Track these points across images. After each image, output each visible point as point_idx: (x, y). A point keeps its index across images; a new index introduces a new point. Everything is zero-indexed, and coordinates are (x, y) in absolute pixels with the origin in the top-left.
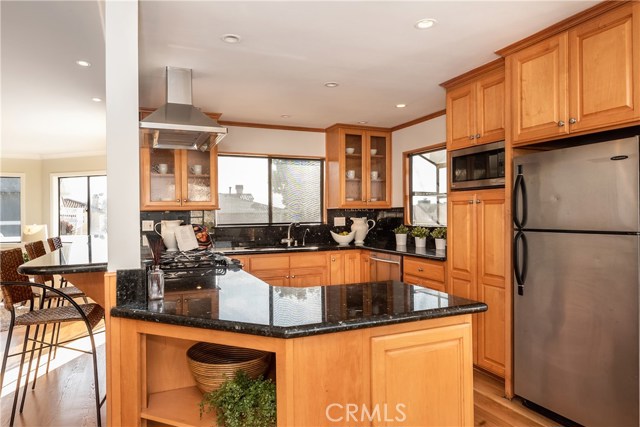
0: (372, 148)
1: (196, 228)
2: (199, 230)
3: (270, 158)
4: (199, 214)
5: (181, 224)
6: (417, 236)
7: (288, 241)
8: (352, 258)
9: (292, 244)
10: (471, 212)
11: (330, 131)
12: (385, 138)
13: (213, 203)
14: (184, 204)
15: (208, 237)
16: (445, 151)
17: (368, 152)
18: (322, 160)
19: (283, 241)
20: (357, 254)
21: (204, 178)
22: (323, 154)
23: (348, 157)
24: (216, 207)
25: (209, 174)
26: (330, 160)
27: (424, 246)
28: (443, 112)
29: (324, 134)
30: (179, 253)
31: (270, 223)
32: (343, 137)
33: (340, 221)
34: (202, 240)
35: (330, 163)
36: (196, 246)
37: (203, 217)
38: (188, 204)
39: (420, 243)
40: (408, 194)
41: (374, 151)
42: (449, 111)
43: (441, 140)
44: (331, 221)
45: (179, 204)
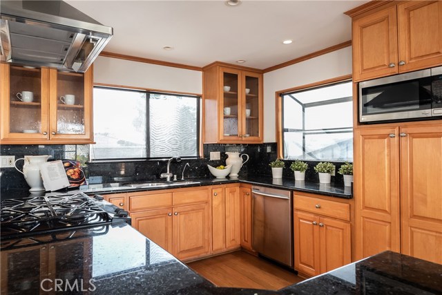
0: (247, 88)
1: (67, 164)
2: (71, 166)
3: (148, 93)
4: (73, 148)
5: (49, 160)
6: (297, 170)
7: (168, 176)
8: (232, 192)
9: (172, 178)
10: (389, 146)
11: (207, 70)
12: (257, 78)
13: (87, 137)
14: (52, 137)
15: (80, 174)
16: (351, 83)
17: (243, 91)
18: (198, 97)
19: (162, 176)
20: (236, 188)
21: (78, 109)
22: (200, 92)
23: (226, 95)
24: (91, 141)
25: (83, 104)
26: (206, 98)
27: (303, 179)
28: (348, 43)
29: (201, 73)
30: (44, 193)
31: (148, 158)
32: (221, 75)
33: (215, 156)
34: (74, 177)
35: (207, 101)
36: (67, 184)
37: (76, 151)
38: (57, 137)
39: (299, 176)
40: (280, 130)
41: (248, 91)
42: (357, 42)
43: (346, 72)
44: (207, 155)
45: (46, 137)
